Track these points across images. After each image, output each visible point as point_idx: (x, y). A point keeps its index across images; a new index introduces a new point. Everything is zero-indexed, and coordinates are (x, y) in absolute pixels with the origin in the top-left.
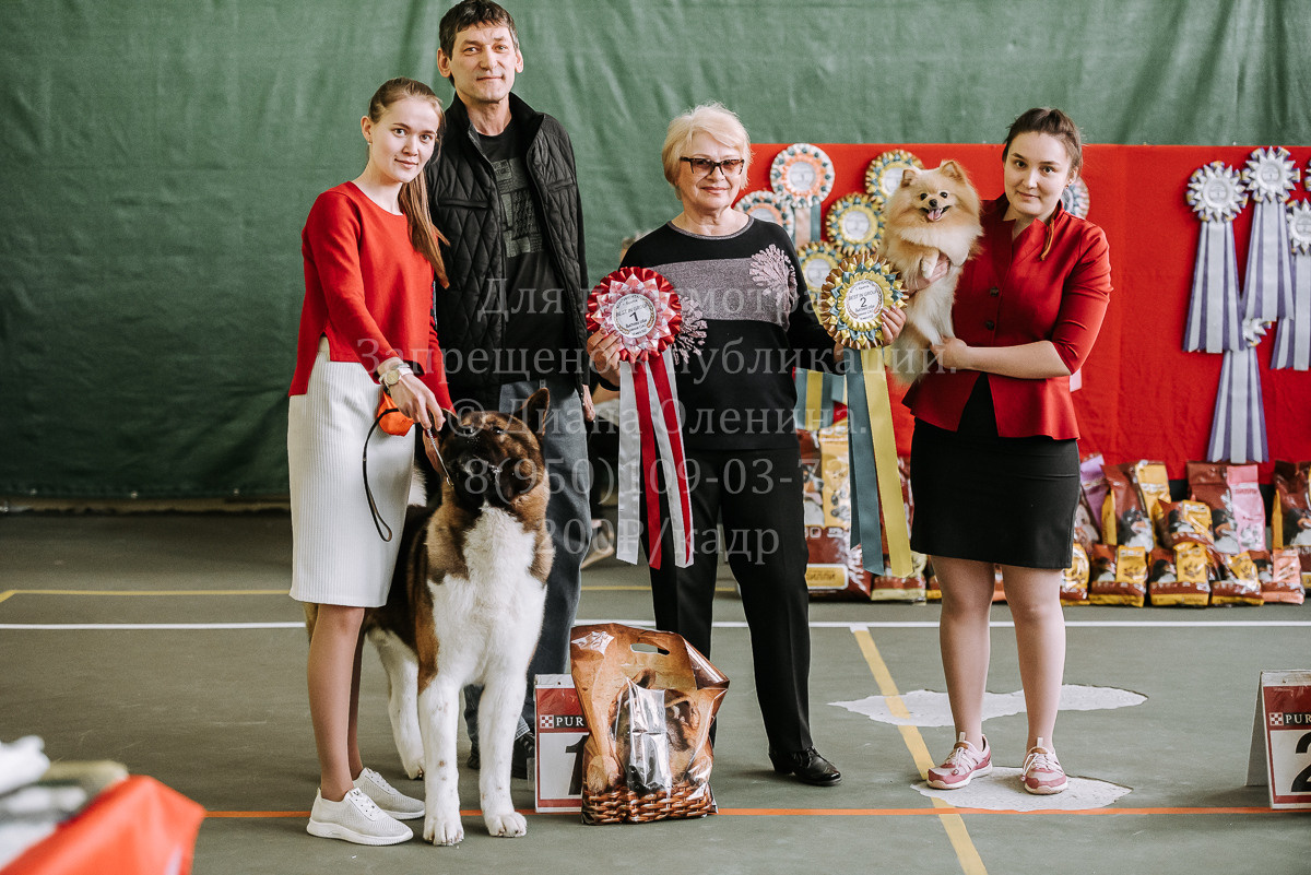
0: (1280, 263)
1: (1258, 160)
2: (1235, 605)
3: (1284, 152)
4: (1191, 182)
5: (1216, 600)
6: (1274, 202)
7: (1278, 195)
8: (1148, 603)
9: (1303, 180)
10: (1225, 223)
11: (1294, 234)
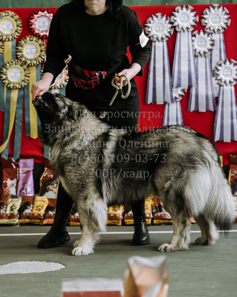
0: (189, 61)
1: (178, 12)
2: (166, 224)
3: (191, 8)
4: (147, 23)
5: (155, 221)
6: (186, 31)
7: (187, 28)
8: (124, 224)
9: (200, 20)
10: (163, 42)
11: (196, 46)
